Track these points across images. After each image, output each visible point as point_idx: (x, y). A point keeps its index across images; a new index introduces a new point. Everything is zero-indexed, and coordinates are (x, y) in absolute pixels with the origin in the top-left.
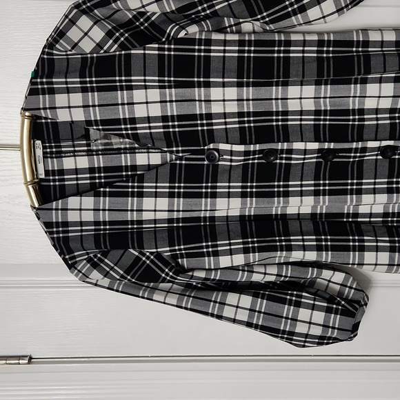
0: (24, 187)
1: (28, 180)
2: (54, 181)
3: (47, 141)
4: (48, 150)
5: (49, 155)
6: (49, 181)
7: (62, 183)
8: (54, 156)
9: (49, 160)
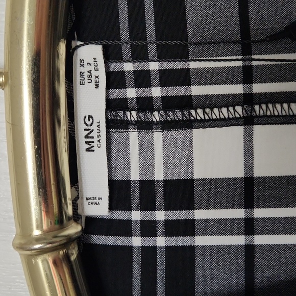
0: (17, 258)
1: (37, 232)
2: (148, 229)
3: (126, 50)
4: (131, 93)
5: (133, 116)
6: (125, 228)
7: (182, 241)
8: (156, 116)
9: (133, 136)
